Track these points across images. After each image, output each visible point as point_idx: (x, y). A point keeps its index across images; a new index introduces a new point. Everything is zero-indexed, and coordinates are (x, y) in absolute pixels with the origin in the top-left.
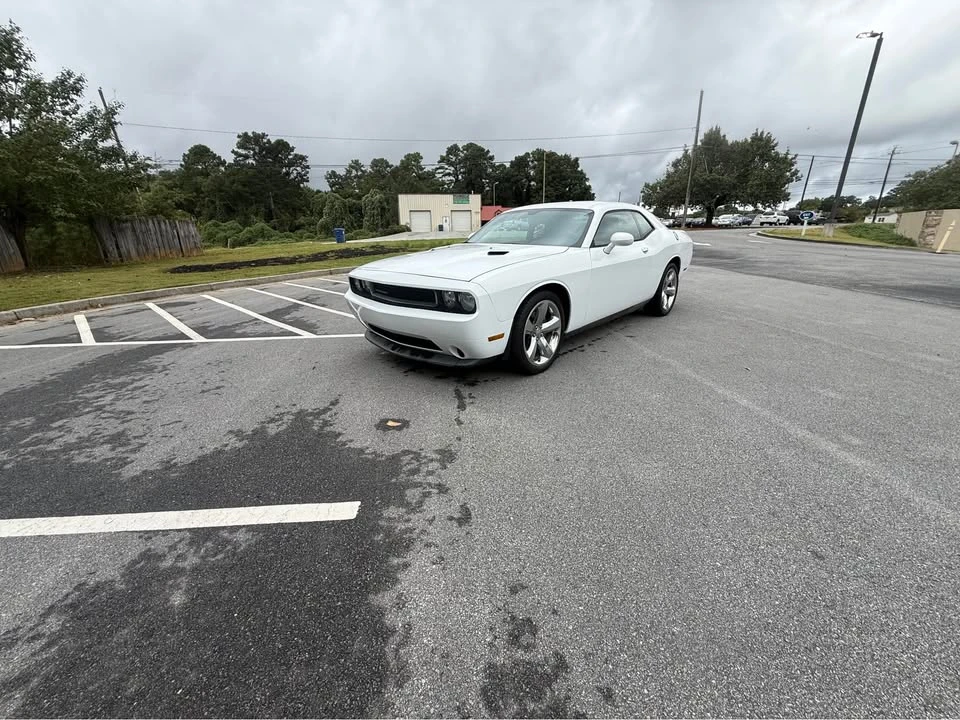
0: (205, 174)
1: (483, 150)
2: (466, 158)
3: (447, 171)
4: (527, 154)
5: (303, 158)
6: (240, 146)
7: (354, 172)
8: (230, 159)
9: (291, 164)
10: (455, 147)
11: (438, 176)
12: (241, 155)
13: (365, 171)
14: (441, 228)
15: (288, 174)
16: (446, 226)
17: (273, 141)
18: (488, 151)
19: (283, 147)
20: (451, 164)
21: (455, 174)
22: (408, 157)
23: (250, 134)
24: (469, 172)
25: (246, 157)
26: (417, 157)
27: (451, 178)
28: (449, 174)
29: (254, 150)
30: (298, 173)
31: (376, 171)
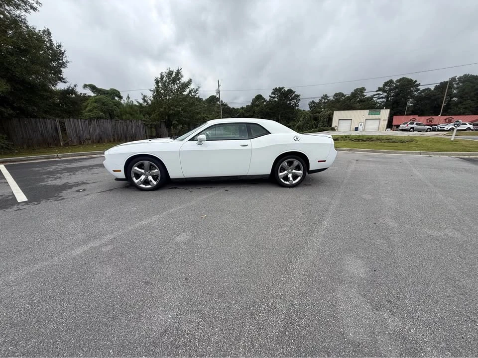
0: (258, 106)
1: (411, 80)
2: (396, 87)
3: (381, 96)
4: (453, 79)
5: (298, 96)
6: (273, 93)
7: (323, 100)
8: (268, 99)
9: (293, 99)
10: (391, 81)
11: (375, 99)
12: (272, 97)
13: (329, 100)
14: (357, 129)
15: (290, 103)
16: (360, 128)
17: (286, 90)
18: (416, 81)
19: (290, 91)
20: (384, 91)
21: (387, 97)
22: (356, 90)
23: (278, 88)
24: (397, 95)
25: (274, 98)
26: (362, 90)
27: (384, 100)
28: (382, 98)
29: (278, 94)
30: (295, 103)
31: (335, 99)
